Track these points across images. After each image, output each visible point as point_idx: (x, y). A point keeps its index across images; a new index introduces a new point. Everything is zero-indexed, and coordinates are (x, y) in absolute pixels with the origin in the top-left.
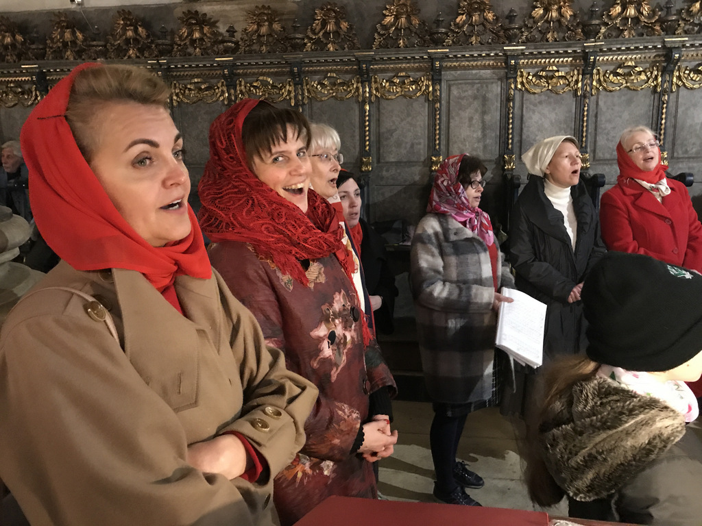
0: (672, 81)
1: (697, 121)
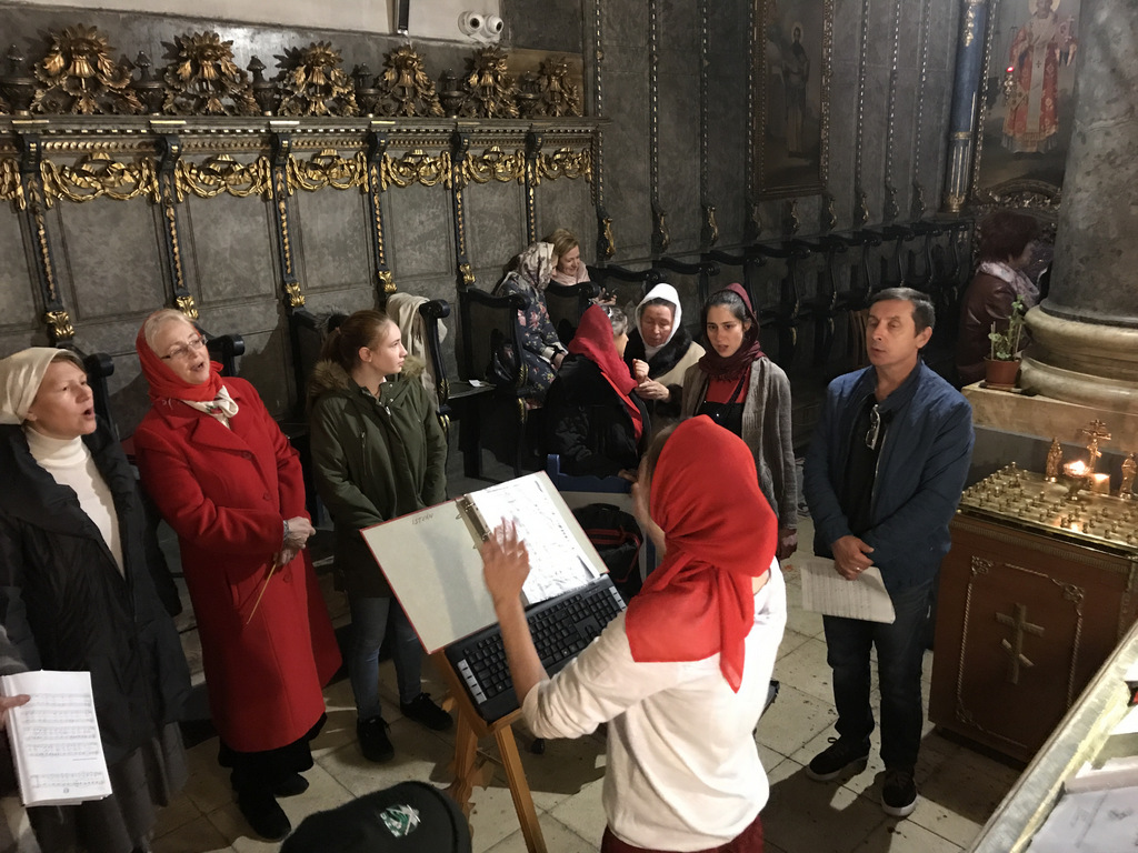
0: (175, 186)
1: (223, 245)
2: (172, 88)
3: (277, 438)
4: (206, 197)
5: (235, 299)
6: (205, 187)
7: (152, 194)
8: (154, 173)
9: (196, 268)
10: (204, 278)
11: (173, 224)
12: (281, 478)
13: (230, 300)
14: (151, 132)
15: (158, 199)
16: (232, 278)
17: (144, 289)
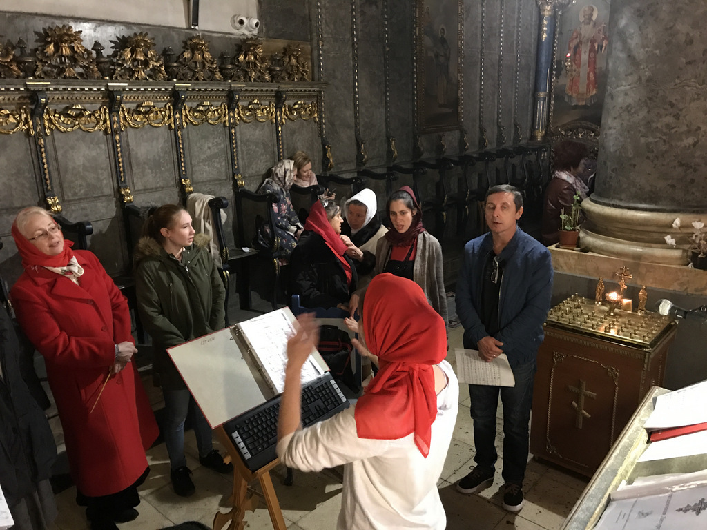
0: (44, 124)
1: (78, 163)
2: (41, 61)
3: (112, 289)
4: (65, 132)
5: (86, 198)
6: (65, 125)
7: (28, 130)
8: (29, 116)
9: (60, 178)
10: (66, 185)
11: (43, 150)
12: (114, 316)
13: (84, 199)
14: (27, 90)
15: (33, 133)
16: (84, 184)
17: (23, 192)
